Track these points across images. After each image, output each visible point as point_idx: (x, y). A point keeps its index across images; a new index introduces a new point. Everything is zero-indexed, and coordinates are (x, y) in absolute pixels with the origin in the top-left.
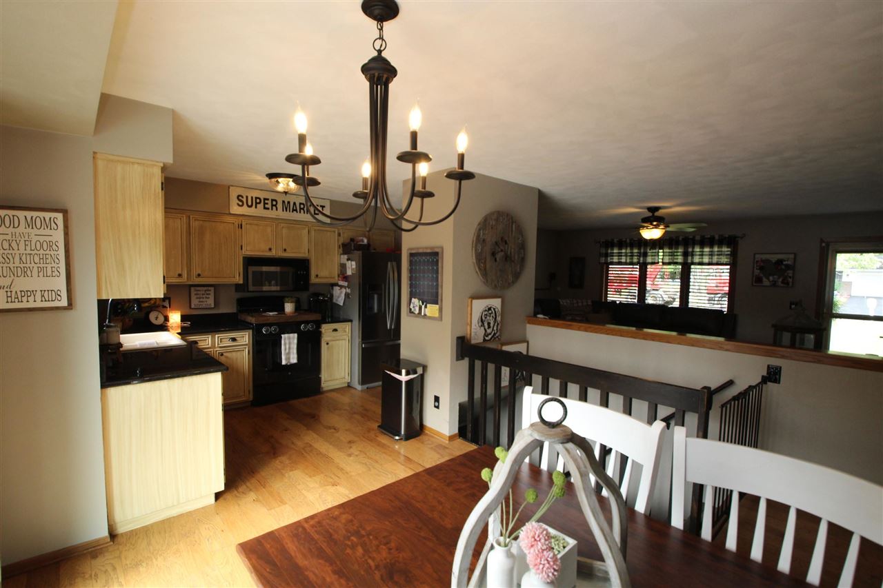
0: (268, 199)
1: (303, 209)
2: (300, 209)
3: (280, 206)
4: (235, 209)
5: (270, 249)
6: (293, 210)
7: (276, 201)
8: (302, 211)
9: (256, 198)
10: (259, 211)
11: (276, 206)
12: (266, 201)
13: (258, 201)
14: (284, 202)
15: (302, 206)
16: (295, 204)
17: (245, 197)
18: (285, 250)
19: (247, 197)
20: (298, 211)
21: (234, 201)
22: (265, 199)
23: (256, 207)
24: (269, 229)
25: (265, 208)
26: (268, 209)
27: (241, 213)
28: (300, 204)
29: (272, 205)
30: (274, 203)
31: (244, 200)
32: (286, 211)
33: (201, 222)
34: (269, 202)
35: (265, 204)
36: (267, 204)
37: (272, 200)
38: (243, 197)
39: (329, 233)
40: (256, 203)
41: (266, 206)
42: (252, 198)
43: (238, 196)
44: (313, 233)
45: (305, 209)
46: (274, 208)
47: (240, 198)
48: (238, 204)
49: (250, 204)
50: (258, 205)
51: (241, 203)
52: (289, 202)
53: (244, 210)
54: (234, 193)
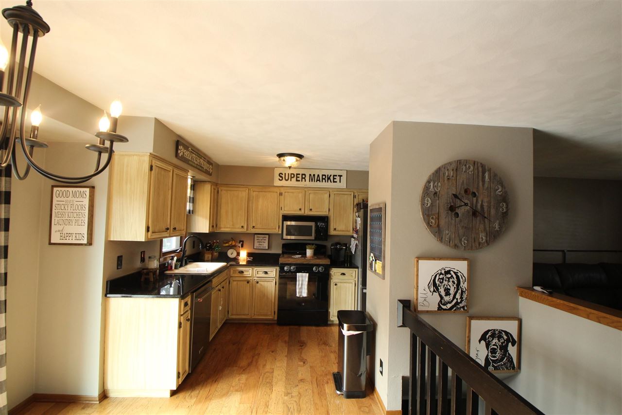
0: (299, 174)
1: (325, 179)
2: (323, 179)
3: (307, 178)
4: (277, 183)
5: (300, 209)
6: (317, 180)
7: (305, 175)
8: (324, 180)
9: (291, 174)
10: (293, 183)
11: (304, 178)
12: (298, 176)
13: (292, 176)
14: (310, 175)
15: (324, 177)
16: (318, 175)
17: (284, 174)
18: (311, 210)
19: (285, 174)
20: (321, 181)
21: (277, 177)
22: (297, 174)
23: (291, 180)
24: (300, 195)
25: (297, 180)
26: (299, 181)
27: (281, 185)
28: (323, 175)
29: (302, 178)
30: (304, 176)
31: (283, 176)
32: (312, 181)
33: (257, 193)
34: (300, 176)
35: (297, 177)
36: (299, 177)
37: (302, 175)
38: (282, 174)
39: (346, 196)
40: (291, 178)
41: (298, 179)
42: (289, 174)
43: (280, 174)
44: (332, 196)
45: (326, 179)
46: (304, 180)
47: (281, 175)
48: (279, 180)
49: (287, 178)
50: (292, 179)
51: (281, 179)
52: (314, 175)
53: (283, 183)
54: (277, 172)
